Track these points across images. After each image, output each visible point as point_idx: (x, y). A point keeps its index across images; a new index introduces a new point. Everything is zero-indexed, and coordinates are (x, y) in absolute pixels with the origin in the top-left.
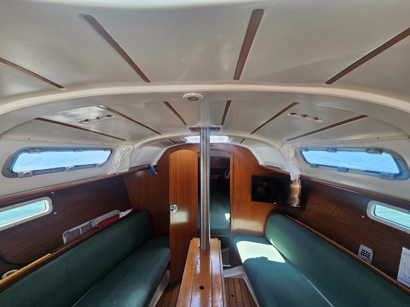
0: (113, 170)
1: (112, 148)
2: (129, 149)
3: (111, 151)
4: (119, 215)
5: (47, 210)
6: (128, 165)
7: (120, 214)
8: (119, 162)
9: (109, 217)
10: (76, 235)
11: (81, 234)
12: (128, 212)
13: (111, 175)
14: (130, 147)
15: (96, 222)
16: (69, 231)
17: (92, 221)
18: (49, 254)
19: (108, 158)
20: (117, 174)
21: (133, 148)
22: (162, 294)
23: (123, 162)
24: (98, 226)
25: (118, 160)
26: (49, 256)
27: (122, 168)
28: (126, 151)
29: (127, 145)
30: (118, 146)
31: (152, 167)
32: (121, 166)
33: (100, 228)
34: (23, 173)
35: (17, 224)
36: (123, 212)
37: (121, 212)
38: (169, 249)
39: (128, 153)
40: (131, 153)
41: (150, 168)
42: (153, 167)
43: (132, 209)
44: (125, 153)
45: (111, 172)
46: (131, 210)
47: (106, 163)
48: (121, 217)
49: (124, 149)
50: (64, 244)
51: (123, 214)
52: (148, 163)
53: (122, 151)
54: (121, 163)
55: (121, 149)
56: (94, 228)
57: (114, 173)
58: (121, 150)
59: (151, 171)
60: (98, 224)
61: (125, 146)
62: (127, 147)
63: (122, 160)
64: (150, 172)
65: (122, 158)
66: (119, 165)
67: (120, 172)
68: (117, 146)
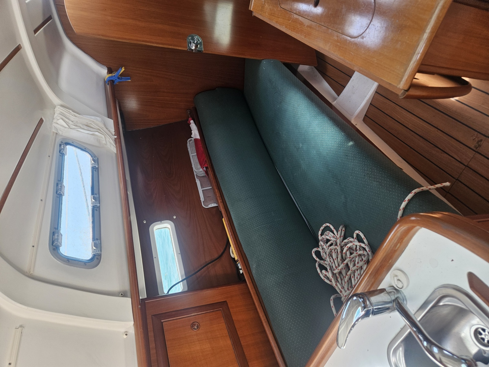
0: (108, 143)
1: (59, 143)
2: (61, 114)
3: (67, 144)
4: (196, 140)
5: (169, 226)
6: (98, 118)
7: (194, 138)
8: (91, 133)
9: (196, 154)
10: (211, 194)
11: (211, 187)
12: (193, 126)
13: (116, 147)
14: (58, 112)
15: (198, 170)
16: (203, 202)
17: (196, 175)
18: (223, 219)
19: (82, 150)
20: (116, 137)
21: (59, 107)
22: (326, 80)
23: (92, 126)
24: (206, 167)
25: (87, 134)
26: (224, 219)
27: (105, 129)
28: (67, 120)
29: (55, 117)
30: (56, 132)
31: (109, 77)
32: (98, 130)
33: (207, 165)
34: (94, 249)
35: (179, 252)
36: (191, 134)
37: (192, 136)
38: (263, 61)
39: (72, 118)
40: (71, 111)
41: (112, 81)
42: (110, 75)
43: (190, 119)
44: (70, 122)
45: (111, 146)
46: (192, 121)
47: (93, 153)
48: (198, 137)
49: (61, 122)
50: (218, 206)
51: (195, 134)
52: (101, 84)
53: (67, 126)
54: (92, 129)
55: (62, 128)
56: (206, 172)
57: (113, 143)
58: (66, 128)
59: (118, 78)
60: (202, 167)
61: (55, 121)
62: (59, 118)
63: (86, 128)
64: (120, 82)
65: (82, 127)
66: (97, 133)
67: (114, 133)
68: (55, 135)
